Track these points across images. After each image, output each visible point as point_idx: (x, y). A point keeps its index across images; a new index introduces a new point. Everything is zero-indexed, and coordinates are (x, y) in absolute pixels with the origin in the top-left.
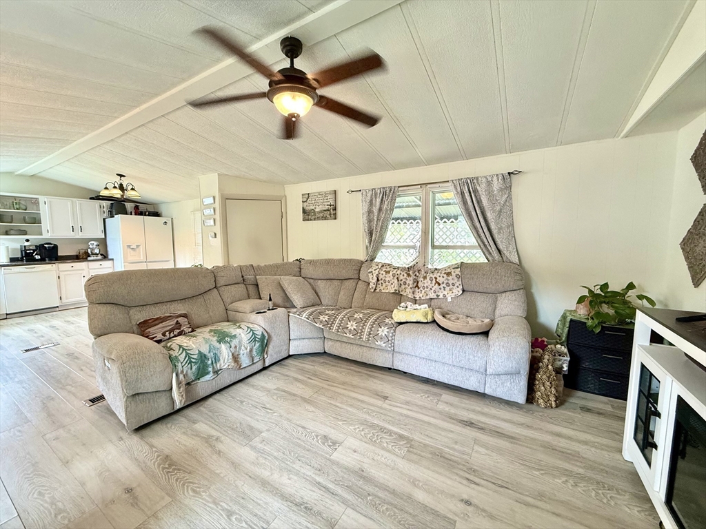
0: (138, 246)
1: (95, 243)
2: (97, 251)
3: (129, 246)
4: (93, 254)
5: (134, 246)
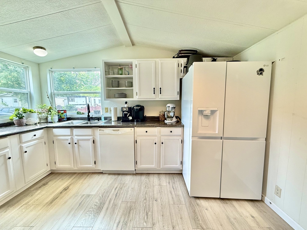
0: (213, 112)
1: (171, 106)
2: (172, 114)
3: (201, 112)
4: (168, 117)
5: (207, 112)
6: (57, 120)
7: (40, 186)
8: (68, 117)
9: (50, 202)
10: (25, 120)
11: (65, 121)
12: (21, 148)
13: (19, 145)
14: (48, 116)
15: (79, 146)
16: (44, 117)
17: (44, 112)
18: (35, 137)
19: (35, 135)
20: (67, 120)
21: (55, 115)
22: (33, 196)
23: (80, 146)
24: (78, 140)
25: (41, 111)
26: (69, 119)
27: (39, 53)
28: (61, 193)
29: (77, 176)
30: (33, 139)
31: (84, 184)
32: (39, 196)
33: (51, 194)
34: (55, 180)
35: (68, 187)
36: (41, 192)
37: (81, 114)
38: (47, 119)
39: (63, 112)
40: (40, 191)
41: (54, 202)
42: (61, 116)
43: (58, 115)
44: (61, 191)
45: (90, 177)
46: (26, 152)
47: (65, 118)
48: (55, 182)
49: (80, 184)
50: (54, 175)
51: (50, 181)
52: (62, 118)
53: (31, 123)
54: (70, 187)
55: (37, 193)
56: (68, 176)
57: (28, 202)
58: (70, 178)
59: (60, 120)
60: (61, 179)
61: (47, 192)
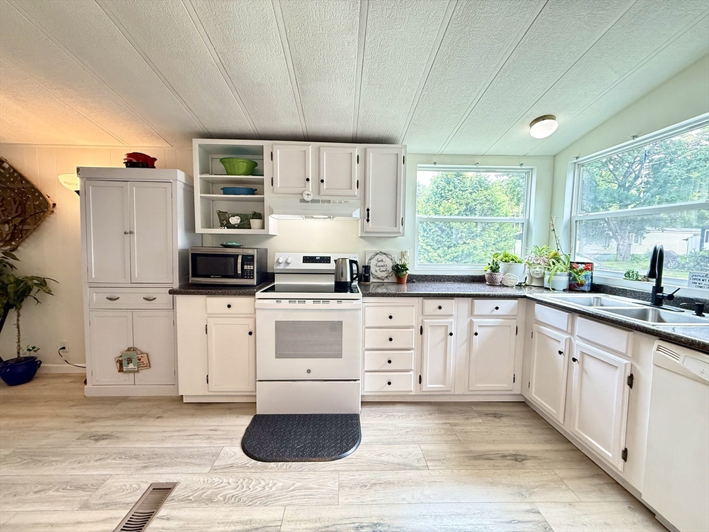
6: (565, 286)
7: (488, 412)
8: (596, 281)
9: (475, 454)
10: (499, 277)
11: (584, 292)
12: (471, 324)
13: (468, 317)
14: (544, 274)
15: (583, 370)
16: (538, 274)
17: (539, 264)
18: (496, 312)
19: (497, 308)
20: (590, 292)
21: (559, 272)
22: (468, 421)
23: (586, 372)
24: (583, 354)
25: (534, 261)
26: (596, 288)
27: (543, 130)
28: (504, 457)
29: (566, 450)
30: (493, 313)
31: (564, 487)
32: (473, 427)
33: (488, 442)
34: (517, 422)
35: (524, 460)
36: (480, 423)
37: (637, 280)
38: (542, 279)
39: (582, 267)
40: (481, 421)
41: (480, 462)
42: (575, 279)
43: (570, 275)
44: (506, 453)
45: (596, 485)
46: (476, 334)
47: (587, 282)
48: (514, 426)
49: (556, 477)
50: (525, 409)
51: (508, 416)
52: (578, 284)
53: (509, 284)
54: (528, 463)
55: (474, 421)
56: (547, 434)
57: (455, 425)
58: (547, 442)
59: (573, 287)
60: (528, 428)
61: (487, 432)
